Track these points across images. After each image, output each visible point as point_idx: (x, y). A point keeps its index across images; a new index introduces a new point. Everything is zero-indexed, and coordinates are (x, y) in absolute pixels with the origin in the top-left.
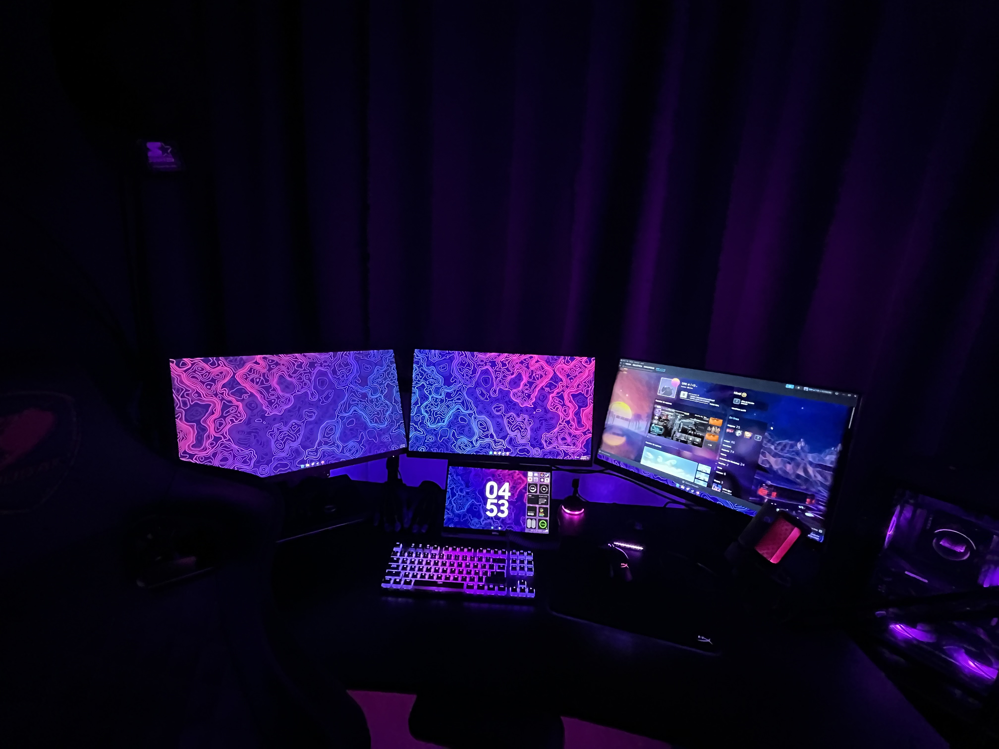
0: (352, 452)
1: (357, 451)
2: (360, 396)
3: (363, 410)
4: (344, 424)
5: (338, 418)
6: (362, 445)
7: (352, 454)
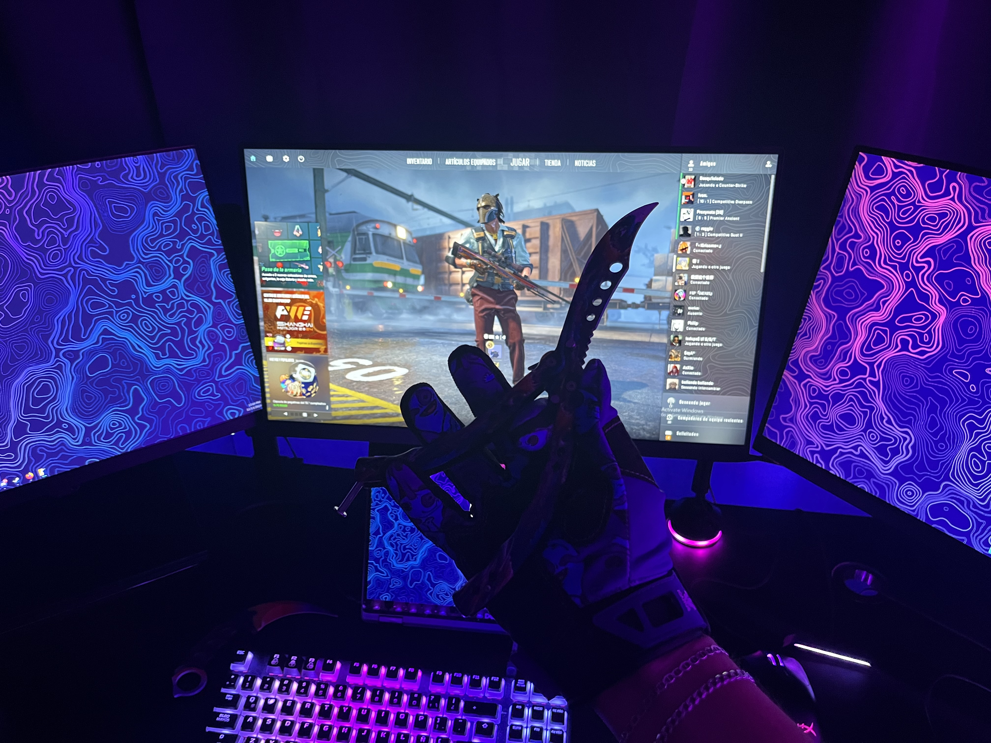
0: (114, 438)
1: (128, 434)
2: (113, 291)
3: (131, 327)
4: (79, 370)
5: (57, 356)
6: (139, 419)
7: (116, 443)
